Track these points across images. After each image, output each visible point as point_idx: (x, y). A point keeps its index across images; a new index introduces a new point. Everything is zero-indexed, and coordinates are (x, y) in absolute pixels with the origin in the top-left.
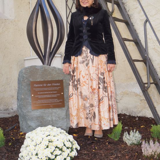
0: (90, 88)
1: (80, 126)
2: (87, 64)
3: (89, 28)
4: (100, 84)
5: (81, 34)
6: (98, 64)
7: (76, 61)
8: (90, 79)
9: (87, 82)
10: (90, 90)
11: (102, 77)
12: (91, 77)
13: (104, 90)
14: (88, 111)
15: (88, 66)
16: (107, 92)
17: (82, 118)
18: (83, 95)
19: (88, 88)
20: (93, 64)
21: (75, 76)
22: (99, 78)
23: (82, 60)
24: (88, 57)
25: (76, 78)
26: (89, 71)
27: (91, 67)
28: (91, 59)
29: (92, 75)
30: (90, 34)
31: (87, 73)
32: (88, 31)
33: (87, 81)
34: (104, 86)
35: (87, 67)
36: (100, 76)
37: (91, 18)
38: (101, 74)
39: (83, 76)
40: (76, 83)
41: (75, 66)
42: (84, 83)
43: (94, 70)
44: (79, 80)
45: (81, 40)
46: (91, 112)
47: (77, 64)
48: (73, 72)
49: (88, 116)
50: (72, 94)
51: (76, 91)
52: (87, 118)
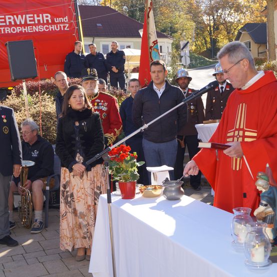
0: (86, 205)
1: (76, 247)
2: (82, 177)
3: (82, 135)
5: (73, 142)
6: (94, 177)
8: (85, 194)
9: (83, 197)
11: (99, 192)
12: (86, 192)
14: (86, 230)
15: (83, 179)
17: (78, 238)
18: (78, 212)
21: (67, 192)
22: (95, 193)
25: (69, 193)
26: (83, 185)
27: (85, 181)
29: (86, 190)
30: (84, 141)
32: (82, 138)
33: (83, 196)
35: (81, 180)
36: (96, 190)
37: (83, 124)
39: (77, 190)
40: (69, 199)
41: (67, 179)
43: (89, 184)
44: (72, 195)
45: (73, 148)
46: (89, 231)
47: (70, 178)
48: (65, 187)
49: (86, 236)
50: (66, 212)
51: (70, 209)
52: (85, 238)
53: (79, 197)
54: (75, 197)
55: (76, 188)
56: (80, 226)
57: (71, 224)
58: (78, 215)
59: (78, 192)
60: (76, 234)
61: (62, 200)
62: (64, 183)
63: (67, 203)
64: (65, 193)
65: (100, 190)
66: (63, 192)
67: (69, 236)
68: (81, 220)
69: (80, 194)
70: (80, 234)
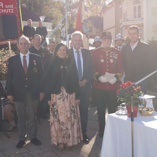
0: (66, 117)
2: (63, 100)
4: (72, 114)
7: (55, 98)
8: (65, 110)
9: (64, 113)
10: (66, 118)
11: (73, 109)
12: (66, 109)
13: (75, 117)
14: (65, 133)
15: (64, 101)
16: (76, 119)
18: (61, 121)
19: (65, 117)
20: (67, 100)
21: (54, 109)
22: (71, 110)
23: (59, 97)
24: (64, 95)
25: (55, 110)
26: (65, 105)
27: (66, 102)
28: (66, 96)
31: (64, 106)
33: (64, 111)
34: (74, 115)
36: (72, 108)
37: (66, 67)
38: (72, 107)
39: (60, 108)
40: (56, 113)
41: (54, 101)
42: (61, 113)
43: (69, 105)
44: (57, 111)
46: (67, 133)
47: (56, 100)
48: (53, 106)
49: (64, 136)
50: (54, 121)
51: (56, 119)
52: (64, 137)
53: (61, 112)
54: (59, 112)
55: (60, 107)
56: (61, 130)
57: (56, 129)
58: (61, 123)
59: (61, 109)
60: (59, 134)
61: (51, 114)
62: (53, 103)
63: (54, 115)
64: (53, 109)
65: (74, 108)
66: (52, 109)
67: (55, 135)
68: (62, 126)
69: (62, 111)
70: (61, 135)
